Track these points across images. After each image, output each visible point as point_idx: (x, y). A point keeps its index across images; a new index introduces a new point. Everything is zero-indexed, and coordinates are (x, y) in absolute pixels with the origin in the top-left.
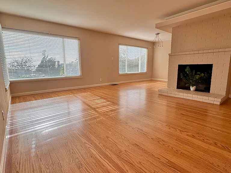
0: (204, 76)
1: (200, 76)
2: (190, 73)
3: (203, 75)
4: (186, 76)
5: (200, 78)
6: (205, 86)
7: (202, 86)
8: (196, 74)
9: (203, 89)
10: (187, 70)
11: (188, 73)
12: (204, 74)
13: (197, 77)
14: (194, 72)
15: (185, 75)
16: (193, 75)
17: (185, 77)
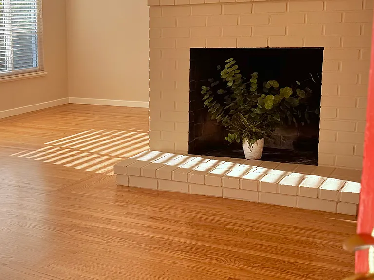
0: (294, 95)
1: (279, 98)
2: (240, 85)
3: (288, 91)
4: (223, 95)
5: (279, 107)
6: (296, 134)
7: (285, 138)
8: (261, 89)
9: (287, 145)
10: (229, 72)
11: (230, 84)
12: (294, 87)
13: (270, 102)
14: (254, 81)
15: (220, 92)
16: (249, 92)
17: (219, 99)
